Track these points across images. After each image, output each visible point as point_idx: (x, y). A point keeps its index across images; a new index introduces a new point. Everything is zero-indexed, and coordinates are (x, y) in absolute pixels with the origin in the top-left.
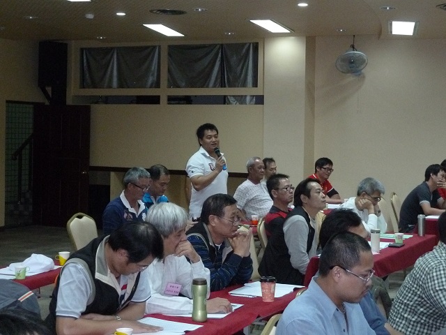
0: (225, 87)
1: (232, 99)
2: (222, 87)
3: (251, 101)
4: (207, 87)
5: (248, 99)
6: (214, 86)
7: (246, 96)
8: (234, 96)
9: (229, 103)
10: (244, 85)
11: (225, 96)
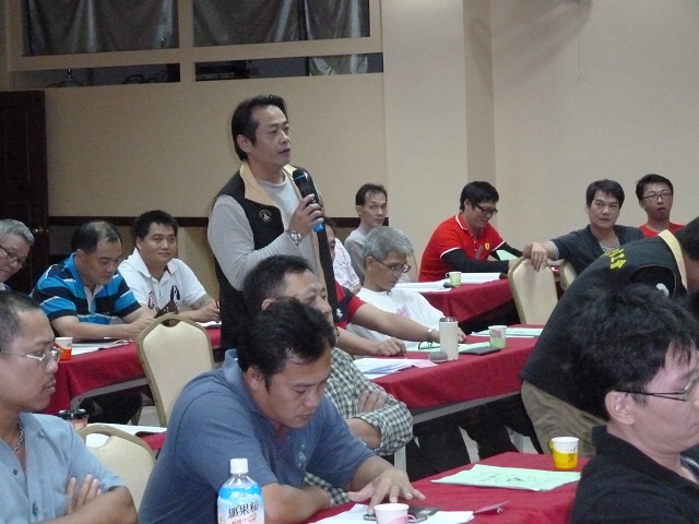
0: (306, 38)
1: (320, 64)
2: (300, 39)
3: (360, 64)
4: (272, 41)
5: (353, 61)
6: (286, 39)
7: (349, 56)
8: (324, 57)
9: (317, 73)
10: (344, 33)
11: (307, 59)
